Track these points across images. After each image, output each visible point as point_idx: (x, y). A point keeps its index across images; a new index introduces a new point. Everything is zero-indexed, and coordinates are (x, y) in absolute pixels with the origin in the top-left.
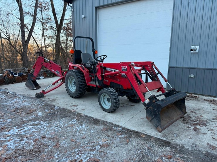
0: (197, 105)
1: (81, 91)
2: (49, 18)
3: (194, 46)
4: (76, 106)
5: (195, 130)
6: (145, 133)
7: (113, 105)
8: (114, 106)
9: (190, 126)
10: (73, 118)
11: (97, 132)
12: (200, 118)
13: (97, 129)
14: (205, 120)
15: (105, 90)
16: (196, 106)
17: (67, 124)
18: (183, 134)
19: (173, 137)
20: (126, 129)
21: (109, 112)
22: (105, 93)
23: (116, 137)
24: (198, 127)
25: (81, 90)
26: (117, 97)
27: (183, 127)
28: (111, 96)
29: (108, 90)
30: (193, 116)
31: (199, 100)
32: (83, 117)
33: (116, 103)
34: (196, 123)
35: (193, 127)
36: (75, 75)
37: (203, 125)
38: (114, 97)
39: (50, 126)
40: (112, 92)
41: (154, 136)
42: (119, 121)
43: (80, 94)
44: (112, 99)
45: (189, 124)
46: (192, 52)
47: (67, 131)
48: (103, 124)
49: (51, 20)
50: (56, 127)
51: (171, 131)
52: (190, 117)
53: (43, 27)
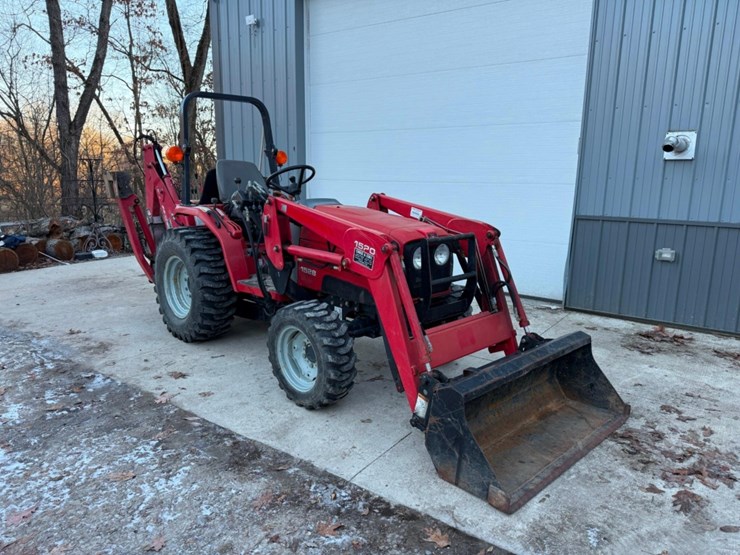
0: (688, 376)
1: (210, 317)
2: (157, 40)
3: (676, 134)
4: (183, 376)
5: (686, 508)
6: (452, 524)
7: (324, 379)
8: (330, 381)
9: (660, 484)
10: (147, 436)
11: (230, 512)
12: (701, 440)
13: (232, 496)
14: (723, 449)
15: (290, 312)
16: (683, 380)
17: (105, 468)
18: (630, 526)
19: (582, 544)
20: (368, 496)
21: (311, 408)
22: (293, 323)
23: (307, 547)
24: (698, 488)
25: (213, 311)
26: (342, 341)
27: (629, 491)
28: (317, 335)
29: (304, 311)
30: (672, 430)
31: (694, 354)
32: (190, 428)
33: (335, 367)
34: (686, 464)
35: (675, 491)
36: (184, 250)
37: (718, 476)
38: (326, 341)
39: (27, 476)
40: (320, 320)
41: (490, 540)
42: (344, 455)
43: (208, 328)
44: (322, 350)
45: (657, 469)
46: (668, 155)
47: (90, 507)
48: (270, 469)
49: (162, 48)
50: (52, 484)
51: (575, 510)
52: (660, 436)
53: (134, 72)
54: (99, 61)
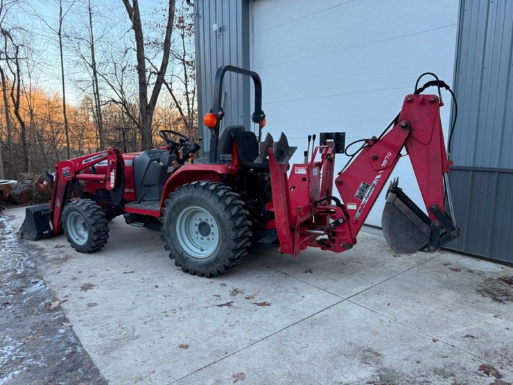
53: (185, 72)
54: (164, 66)
